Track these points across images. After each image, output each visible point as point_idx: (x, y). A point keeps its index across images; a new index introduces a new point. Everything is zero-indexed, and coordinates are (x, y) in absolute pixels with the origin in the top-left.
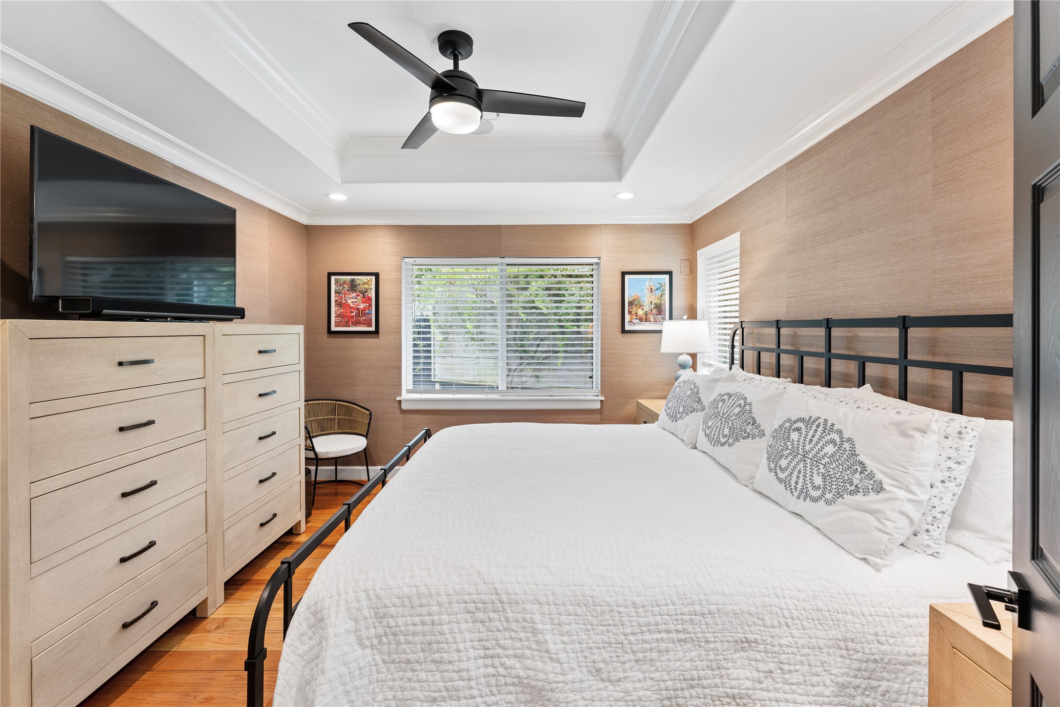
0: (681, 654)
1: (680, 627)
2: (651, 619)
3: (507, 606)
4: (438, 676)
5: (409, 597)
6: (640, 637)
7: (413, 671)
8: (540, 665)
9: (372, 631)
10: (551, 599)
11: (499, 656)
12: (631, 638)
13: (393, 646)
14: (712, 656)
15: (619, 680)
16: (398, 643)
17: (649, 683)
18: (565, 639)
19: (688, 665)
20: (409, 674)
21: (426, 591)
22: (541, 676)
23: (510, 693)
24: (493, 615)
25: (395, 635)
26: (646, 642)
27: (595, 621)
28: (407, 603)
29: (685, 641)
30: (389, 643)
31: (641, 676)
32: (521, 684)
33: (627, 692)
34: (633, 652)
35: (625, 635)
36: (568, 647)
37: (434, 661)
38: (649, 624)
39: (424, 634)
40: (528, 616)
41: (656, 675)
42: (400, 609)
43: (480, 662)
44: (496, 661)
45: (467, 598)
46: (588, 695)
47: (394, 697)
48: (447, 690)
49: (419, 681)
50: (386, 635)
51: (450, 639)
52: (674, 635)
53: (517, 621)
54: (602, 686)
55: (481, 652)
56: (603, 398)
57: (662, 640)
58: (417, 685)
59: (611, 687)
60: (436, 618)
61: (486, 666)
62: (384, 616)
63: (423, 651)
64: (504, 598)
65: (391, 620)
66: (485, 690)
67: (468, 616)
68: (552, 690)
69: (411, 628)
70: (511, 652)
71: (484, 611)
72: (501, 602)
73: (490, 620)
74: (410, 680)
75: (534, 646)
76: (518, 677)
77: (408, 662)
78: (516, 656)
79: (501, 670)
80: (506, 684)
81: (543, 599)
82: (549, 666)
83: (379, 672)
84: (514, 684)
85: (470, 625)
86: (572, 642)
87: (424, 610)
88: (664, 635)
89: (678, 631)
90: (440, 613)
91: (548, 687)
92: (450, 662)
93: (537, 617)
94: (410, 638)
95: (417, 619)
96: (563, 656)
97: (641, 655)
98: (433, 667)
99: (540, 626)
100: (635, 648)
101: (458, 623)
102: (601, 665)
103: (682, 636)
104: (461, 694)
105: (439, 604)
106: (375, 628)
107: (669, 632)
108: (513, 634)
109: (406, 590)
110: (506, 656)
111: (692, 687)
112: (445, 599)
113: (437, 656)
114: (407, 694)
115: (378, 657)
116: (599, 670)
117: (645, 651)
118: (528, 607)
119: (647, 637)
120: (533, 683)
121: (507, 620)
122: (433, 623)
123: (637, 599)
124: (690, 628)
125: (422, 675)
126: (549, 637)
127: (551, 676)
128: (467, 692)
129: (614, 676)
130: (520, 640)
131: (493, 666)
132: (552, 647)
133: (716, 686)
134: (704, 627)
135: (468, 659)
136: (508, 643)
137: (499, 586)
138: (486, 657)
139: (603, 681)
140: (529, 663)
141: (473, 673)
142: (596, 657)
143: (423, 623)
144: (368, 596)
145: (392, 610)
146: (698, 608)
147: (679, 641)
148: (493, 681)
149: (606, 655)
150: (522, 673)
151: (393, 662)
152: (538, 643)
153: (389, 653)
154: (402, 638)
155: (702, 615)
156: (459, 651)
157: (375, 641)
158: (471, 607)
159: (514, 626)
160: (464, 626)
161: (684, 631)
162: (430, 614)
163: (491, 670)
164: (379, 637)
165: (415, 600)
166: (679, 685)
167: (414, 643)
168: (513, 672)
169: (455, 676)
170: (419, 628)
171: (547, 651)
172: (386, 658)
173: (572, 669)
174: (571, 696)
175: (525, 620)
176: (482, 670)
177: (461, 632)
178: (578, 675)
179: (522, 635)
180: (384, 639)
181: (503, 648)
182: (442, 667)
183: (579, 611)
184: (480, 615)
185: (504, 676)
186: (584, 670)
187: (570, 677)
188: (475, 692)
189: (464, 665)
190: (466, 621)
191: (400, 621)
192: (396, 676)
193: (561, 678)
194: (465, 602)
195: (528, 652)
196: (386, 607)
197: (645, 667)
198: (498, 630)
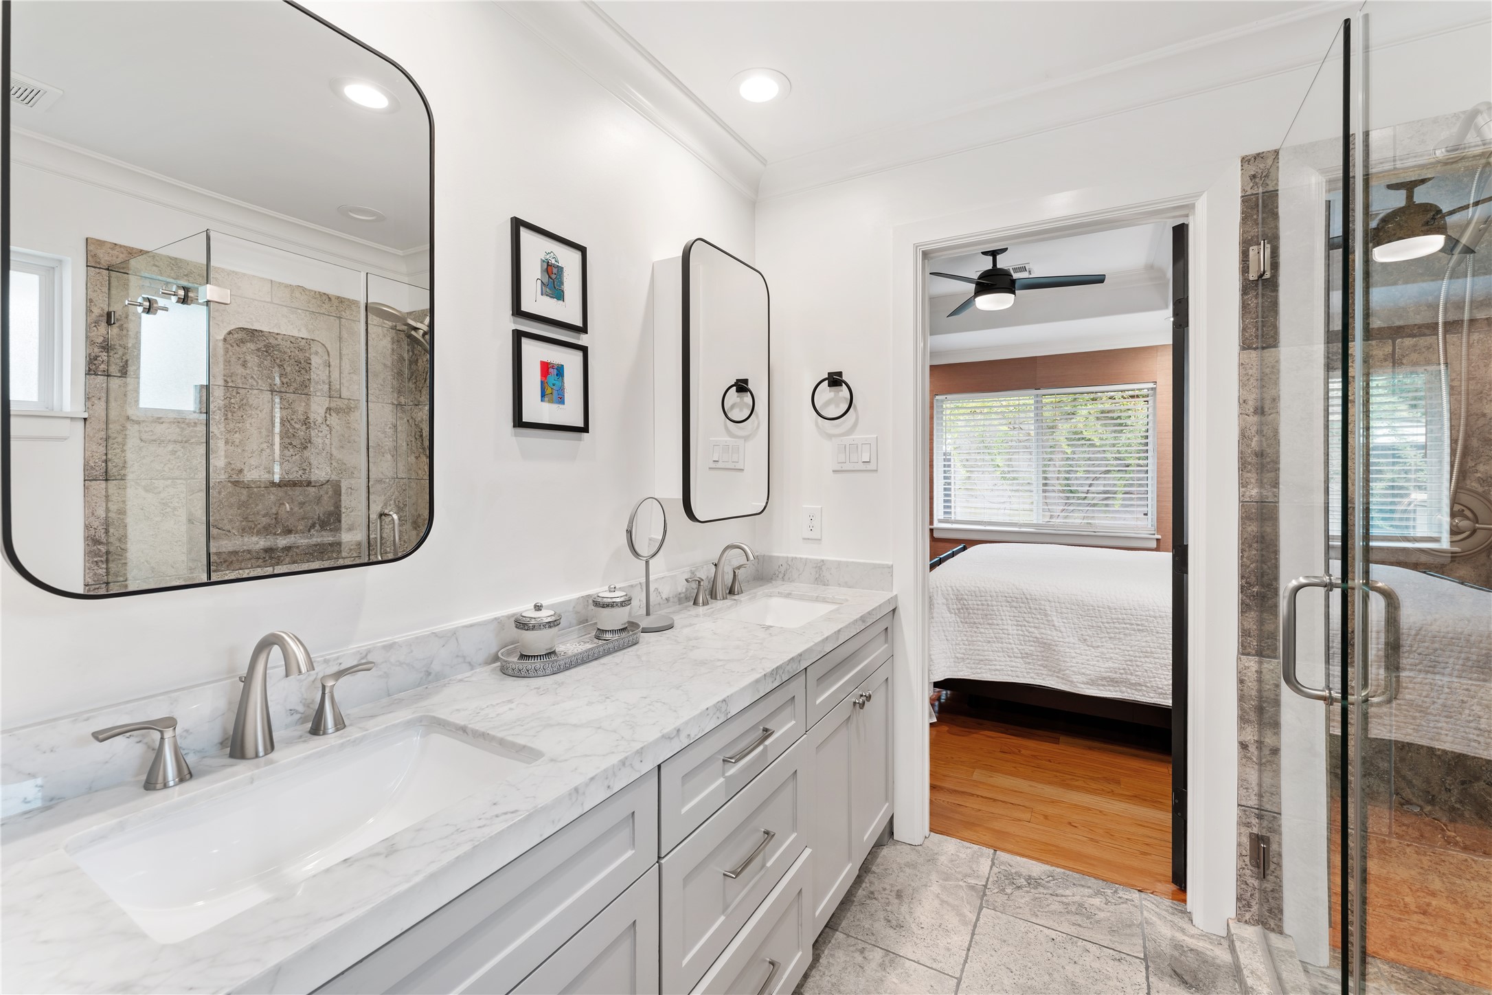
0: (1139, 638)
1: (1139, 623)
2: (1120, 616)
3: (1030, 601)
4: (991, 631)
5: (975, 592)
6: (1112, 625)
7: (977, 628)
8: (1049, 632)
9: (955, 606)
10: (1056, 600)
11: (1025, 626)
12: (1107, 625)
13: (966, 615)
14: (1161, 641)
15: (1098, 647)
16: (969, 614)
17: (1117, 650)
18: (1065, 621)
19: (1144, 644)
20: (975, 630)
21: (984, 590)
22: (1050, 637)
23: (1032, 646)
24: (1021, 605)
25: (967, 609)
26: (1116, 628)
27: (1083, 614)
28: (973, 594)
29: (1142, 631)
30: (964, 613)
31: (1112, 647)
32: (1039, 642)
33: (1102, 653)
34: (1108, 633)
35: (1102, 623)
36: (1066, 625)
37: (989, 624)
38: (1118, 619)
39: (983, 610)
40: (1042, 607)
41: (1123, 647)
42: (970, 597)
43: (1014, 627)
44: (1024, 628)
45: (1007, 595)
46: (1078, 651)
47: (967, 640)
48: (996, 638)
49: (981, 633)
50: (962, 609)
51: (997, 613)
52: (1135, 627)
53: (1036, 609)
54: (1087, 648)
55: (1015, 623)
56: (1159, 537)
57: (1127, 628)
58: (979, 635)
59: (1093, 650)
60: (989, 603)
61: (1018, 630)
62: (961, 599)
63: (982, 618)
64: (1028, 597)
65: (965, 602)
66: (1017, 642)
67: (1008, 604)
68: (1056, 645)
69: (976, 606)
70: (1032, 625)
71: (1017, 602)
72: (1027, 599)
73: (1020, 607)
74: (975, 632)
75: (1046, 622)
76: (1036, 638)
77: (975, 623)
78: (1035, 627)
79: (1026, 633)
80: (1029, 641)
81: (1051, 599)
82: (1055, 633)
83: (959, 627)
84: (1034, 642)
85: (1009, 609)
86: (1069, 623)
87: (983, 599)
88: (1128, 626)
89: (1138, 625)
90: (992, 601)
91: (1053, 643)
92: (998, 625)
93: (1048, 608)
94: (975, 611)
95: (979, 603)
96: (1063, 629)
97: (1113, 635)
98: (988, 626)
99: (1049, 613)
100: (1109, 631)
101: (1002, 606)
102: (1087, 637)
103: (1140, 628)
104: (1003, 640)
105: (991, 596)
106: (957, 605)
107: (1132, 624)
108: (1033, 615)
109: (973, 589)
110: (1030, 626)
111: (1146, 657)
112: (994, 594)
113: (990, 621)
114: (974, 639)
115: (958, 619)
116: (1085, 640)
117: (1116, 633)
118: (1043, 602)
119: (1117, 625)
120: (1045, 641)
121: (1030, 608)
122: (988, 605)
123: (1110, 605)
124: (1146, 624)
125: (982, 630)
126: (1054, 618)
127: (1056, 638)
128: (1007, 640)
129: (1095, 644)
130: (1038, 619)
131: (1022, 631)
132: (1056, 624)
133: (1163, 658)
134: (1156, 624)
135: (1007, 625)
136: (1031, 620)
137: (1025, 591)
138: (1017, 625)
139: (1088, 646)
140: (1043, 631)
141: (1010, 632)
142: (1084, 633)
143: (982, 605)
144: (953, 589)
145: (966, 597)
146: (1152, 613)
147: (1139, 630)
148: (1022, 638)
149: (1090, 633)
150: (1038, 636)
151: (966, 623)
152: (1048, 621)
153: (964, 619)
154: (971, 611)
155: (1155, 617)
156: (1002, 620)
157: (957, 611)
158: (1009, 599)
159: (1034, 611)
160: (1005, 608)
161: (1142, 625)
162: (986, 601)
163: (1021, 632)
164: (958, 609)
165: (978, 594)
166: (1137, 654)
167: (978, 614)
168: (1033, 635)
169: (1001, 632)
170: (980, 607)
171: (1053, 626)
172: (962, 620)
173: (1069, 636)
174: (1068, 650)
175: (1040, 609)
176: (1015, 632)
177: (1003, 611)
178: (1071, 640)
179: (1039, 616)
180: (961, 610)
181: (1028, 622)
182: (993, 627)
183: (1073, 607)
184: (1015, 604)
185: (1028, 637)
186: (1076, 638)
187: (1067, 640)
188: (1011, 641)
189: (1006, 627)
190: (1006, 606)
191: (970, 602)
192: (968, 629)
193: (1061, 640)
194: (1006, 597)
195: (1042, 626)
196: (962, 595)
197: (1115, 642)
198: (1025, 613)
